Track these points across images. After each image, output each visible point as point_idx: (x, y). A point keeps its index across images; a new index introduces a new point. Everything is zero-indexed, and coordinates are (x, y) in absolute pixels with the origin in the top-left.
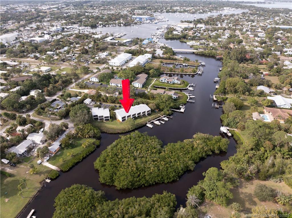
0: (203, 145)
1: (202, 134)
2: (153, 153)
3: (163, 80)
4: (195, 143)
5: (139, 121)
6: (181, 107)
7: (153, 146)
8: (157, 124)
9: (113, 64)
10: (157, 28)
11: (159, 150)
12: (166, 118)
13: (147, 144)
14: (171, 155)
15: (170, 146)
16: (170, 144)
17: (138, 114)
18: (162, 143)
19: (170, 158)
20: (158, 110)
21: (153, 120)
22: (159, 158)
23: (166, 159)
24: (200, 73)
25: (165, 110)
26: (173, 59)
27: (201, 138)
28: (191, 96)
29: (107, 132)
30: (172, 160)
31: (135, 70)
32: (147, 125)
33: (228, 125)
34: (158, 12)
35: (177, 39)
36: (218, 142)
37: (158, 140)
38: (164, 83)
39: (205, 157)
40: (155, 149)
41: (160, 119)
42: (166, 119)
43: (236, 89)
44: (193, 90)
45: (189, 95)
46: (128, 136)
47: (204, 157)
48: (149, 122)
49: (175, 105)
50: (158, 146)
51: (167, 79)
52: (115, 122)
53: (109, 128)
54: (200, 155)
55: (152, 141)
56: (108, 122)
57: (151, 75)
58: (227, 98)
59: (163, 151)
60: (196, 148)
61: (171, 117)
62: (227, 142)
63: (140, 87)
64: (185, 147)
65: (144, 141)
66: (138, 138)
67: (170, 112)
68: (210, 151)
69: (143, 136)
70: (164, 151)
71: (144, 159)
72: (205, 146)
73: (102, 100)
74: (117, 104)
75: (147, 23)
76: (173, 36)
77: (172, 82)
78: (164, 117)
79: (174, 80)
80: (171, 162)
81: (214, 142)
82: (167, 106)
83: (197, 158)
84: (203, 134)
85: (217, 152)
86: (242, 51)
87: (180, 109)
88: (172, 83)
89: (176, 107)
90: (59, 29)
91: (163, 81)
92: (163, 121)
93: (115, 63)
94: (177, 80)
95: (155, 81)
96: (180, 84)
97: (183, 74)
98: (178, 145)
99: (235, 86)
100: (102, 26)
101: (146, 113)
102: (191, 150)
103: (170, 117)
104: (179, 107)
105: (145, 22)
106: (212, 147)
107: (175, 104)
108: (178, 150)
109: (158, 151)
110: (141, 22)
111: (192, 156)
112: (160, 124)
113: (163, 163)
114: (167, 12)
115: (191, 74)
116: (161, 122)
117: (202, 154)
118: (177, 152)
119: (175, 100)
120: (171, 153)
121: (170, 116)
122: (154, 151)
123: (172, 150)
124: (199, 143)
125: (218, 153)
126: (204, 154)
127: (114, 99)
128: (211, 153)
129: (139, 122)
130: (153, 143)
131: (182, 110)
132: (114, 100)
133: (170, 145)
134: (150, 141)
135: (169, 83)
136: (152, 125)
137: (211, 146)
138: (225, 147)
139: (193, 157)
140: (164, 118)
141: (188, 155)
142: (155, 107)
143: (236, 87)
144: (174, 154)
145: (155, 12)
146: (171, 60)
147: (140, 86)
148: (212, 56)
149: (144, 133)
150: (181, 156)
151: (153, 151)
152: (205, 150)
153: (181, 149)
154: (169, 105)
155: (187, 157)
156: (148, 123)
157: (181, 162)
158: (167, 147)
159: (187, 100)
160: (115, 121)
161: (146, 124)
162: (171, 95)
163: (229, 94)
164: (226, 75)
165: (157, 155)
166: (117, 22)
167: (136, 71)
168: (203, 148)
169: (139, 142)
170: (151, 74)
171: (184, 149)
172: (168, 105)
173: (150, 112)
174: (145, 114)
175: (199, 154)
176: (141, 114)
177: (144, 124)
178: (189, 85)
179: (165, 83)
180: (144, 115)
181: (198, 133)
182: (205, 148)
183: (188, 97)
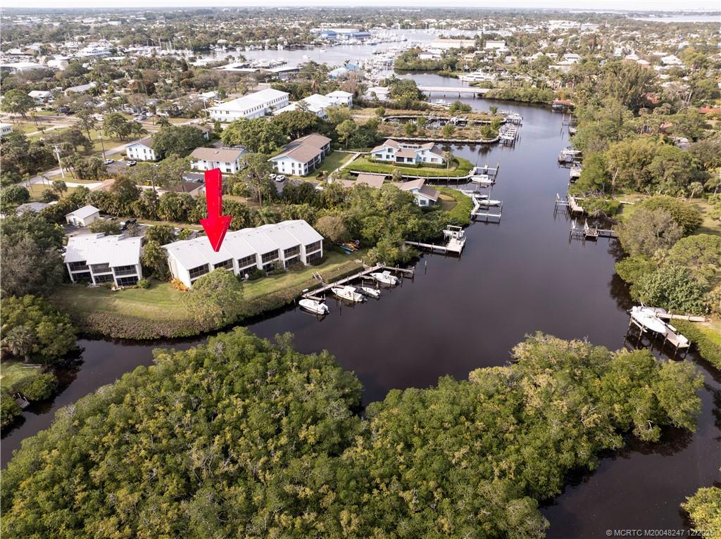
0: (575, 395)
1: (557, 340)
2: (299, 447)
3: (384, 154)
4: (528, 390)
5: (267, 286)
6: (448, 232)
7: (309, 406)
8: (347, 297)
9: (223, 116)
10: (374, 51)
11: (341, 428)
12: (387, 273)
13: (277, 392)
14: (401, 459)
15: (396, 405)
16: (399, 391)
17: (266, 257)
18: (360, 386)
19: (395, 486)
20: (354, 242)
21: (331, 282)
22: (333, 484)
23: (370, 492)
24: (509, 138)
25: (385, 242)
26: (417, 108)
27: (554, 361)
28: (484, 199)
29: (109, 334)
30: (407, 495)
31: (286, 120)
32: (301, 303)
33: (660, 301)
34: (379, 26)
35: (430, 70)
36: (641, 377)
37: (342, 373)
38: (386, 163)
39: (591, 466)
40: (315, 422)
41: (363, 279)
42: (386, 278)
43: (650, 173)
44: (490, 181)
45: (477, 196)
46: (193, 352)
47: (586, 466)
48: (311, 290)
49: (426, 226)
50: (334, 404)
51: (395, 151)
52: (165, 289)
53: (124, 317)
54: (566, 458)
55: (308, 380)
56: (131, 290)
57: (343, 138)
58: (621, 207)
59: (361, 434)
60: (540, 413)
61: (410, 270)
62: (691, 379)
63: (297, 174)
64: (478, 409)
65: (264, 376)
66: (237, 363)
67: (404, 248)
68: (612, 429)
69: (267, 351)
70: (367, 434)
71: (237, 494)
72: (585, 401)
73: (137, 211)
74: (197, 226)
75: (348, 44)
76: (419, 62)
77: (414, 161)
78: (380, 271)
79: (423, 152)
80: (401, 510)
81: (625, 381)
82: (392, 230)
83: (548, 475)
84: (562, 338)
85: (648, 433)
86: (637, 78)
87: (444, 240)
88: (414, 163)
89: (428, 233)
90: (99, 53)
91: (384, 158)
92: (375, 289)
93: (227, 112)
94: (431, 151)
95: (354, 157)
96: (444, 167)
97: (453, 142)
98: (441, 398)
99: (644, 164)
100: (224, 48)
101: (304, 256)
102: (512, 428)
103: (404, 270)
104: (443, 234)
105: (344, 42)
106: (617, 407)
107: (425, 221)
108: (442, 426)
109: (330, 433)
110: (332, 42)
111: (524, 463)
112: (358, 298)
113: (349, 523)
114: (403, 27)
115: (479, 143)
116: (364, 289)
117: (573, 449)
118: (435, 438)
119: (425, 210)
120: (402, 445)
121: (404, 265)
122: (309, 434)
123: (407, 429)
124: (549, 384)
125: (656, 440)
126: (584, 453)
127: (182, 204)
128: (617, 442)
129: (269, 291)
130: (311, 387)
131: (455, 246)
132: (184, 207)
133: (400, 397)
134: (294, 378)
135: (406, 161)
136: (321, 302)
137: (611, 403)
138: (686, 405)
139: (528, 471)
140: (379, 276)
141: (498, 460)
142: (342, 228)
143: (650, 167)
144: (419, 453)
145: (373, 26)
146: (414, 109)
147: (297, 169)
148: (537, 103)
149: (277, 336)
150: (458, 464)
151: (302, 435)
152: (588, 422)
153: (456, 422)
154: (399, 224)
155: (497, 472)
156: (308, 295)
157: (461, 505)
158: (384, 413)
159: (473, 213)
160: (162, 286)
161: (300, 298)
162: (411, 191)
163: (622, 193)
164: (602, 137)
165: (321, 467)
166: (267, 41)
167: (290, 125)
168: (573, 412)
169: (237, 387)
170: (341, 136)
171: (473, 421)
172: (396, 224)
173: (321, 250)
174: (297, 260)
175: (559, 451)
176: (282, 257)
177: (290, 297)
178: (475, 169)
179: (390, 163)
180: (294, 264)
181: (534, 335)
182: (587, 413)
183: (476, 202)
